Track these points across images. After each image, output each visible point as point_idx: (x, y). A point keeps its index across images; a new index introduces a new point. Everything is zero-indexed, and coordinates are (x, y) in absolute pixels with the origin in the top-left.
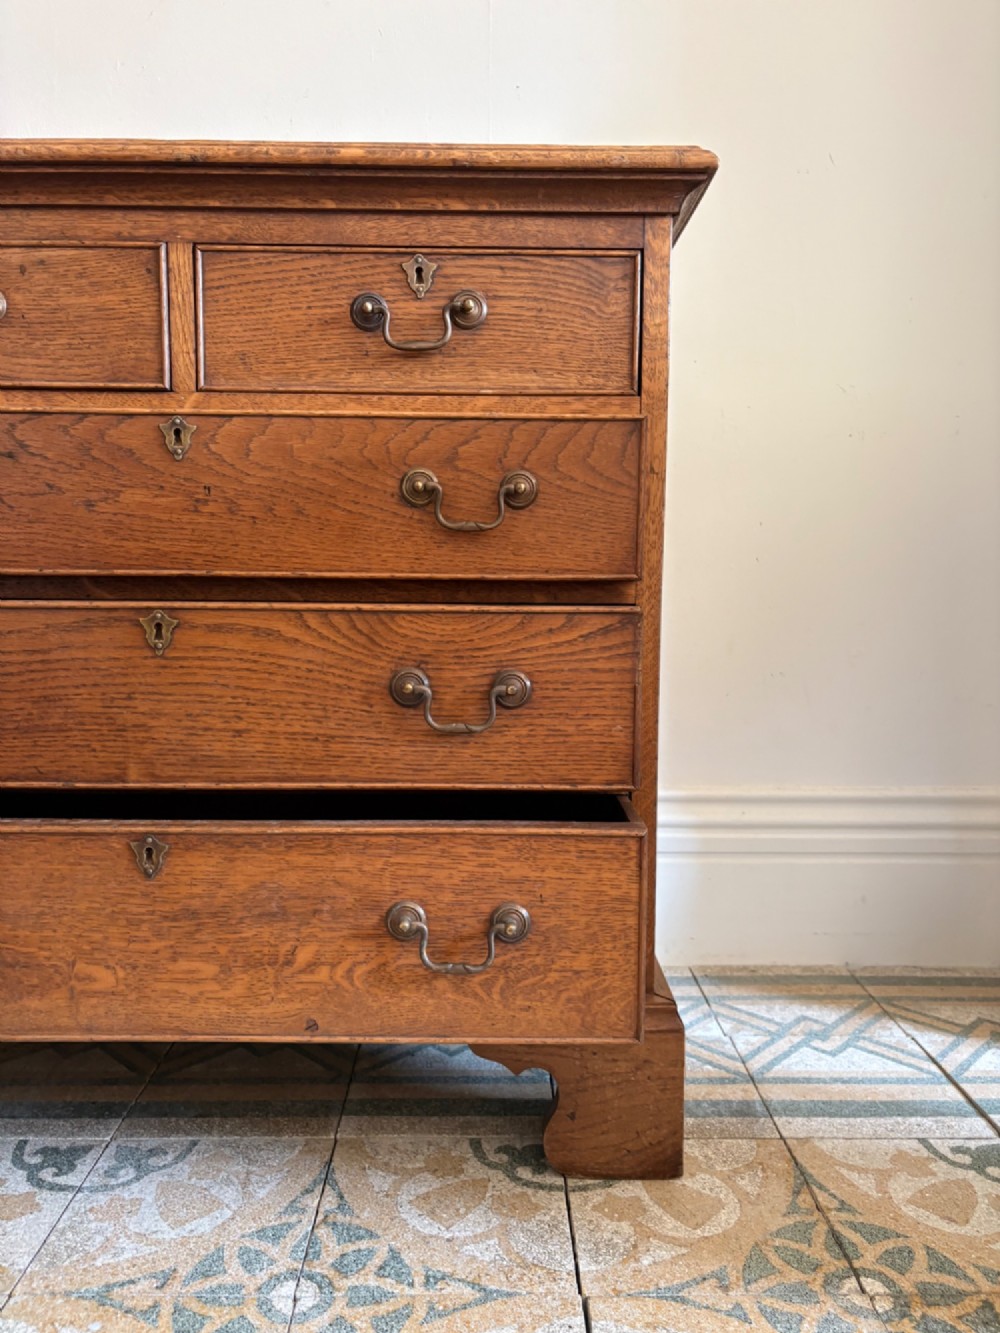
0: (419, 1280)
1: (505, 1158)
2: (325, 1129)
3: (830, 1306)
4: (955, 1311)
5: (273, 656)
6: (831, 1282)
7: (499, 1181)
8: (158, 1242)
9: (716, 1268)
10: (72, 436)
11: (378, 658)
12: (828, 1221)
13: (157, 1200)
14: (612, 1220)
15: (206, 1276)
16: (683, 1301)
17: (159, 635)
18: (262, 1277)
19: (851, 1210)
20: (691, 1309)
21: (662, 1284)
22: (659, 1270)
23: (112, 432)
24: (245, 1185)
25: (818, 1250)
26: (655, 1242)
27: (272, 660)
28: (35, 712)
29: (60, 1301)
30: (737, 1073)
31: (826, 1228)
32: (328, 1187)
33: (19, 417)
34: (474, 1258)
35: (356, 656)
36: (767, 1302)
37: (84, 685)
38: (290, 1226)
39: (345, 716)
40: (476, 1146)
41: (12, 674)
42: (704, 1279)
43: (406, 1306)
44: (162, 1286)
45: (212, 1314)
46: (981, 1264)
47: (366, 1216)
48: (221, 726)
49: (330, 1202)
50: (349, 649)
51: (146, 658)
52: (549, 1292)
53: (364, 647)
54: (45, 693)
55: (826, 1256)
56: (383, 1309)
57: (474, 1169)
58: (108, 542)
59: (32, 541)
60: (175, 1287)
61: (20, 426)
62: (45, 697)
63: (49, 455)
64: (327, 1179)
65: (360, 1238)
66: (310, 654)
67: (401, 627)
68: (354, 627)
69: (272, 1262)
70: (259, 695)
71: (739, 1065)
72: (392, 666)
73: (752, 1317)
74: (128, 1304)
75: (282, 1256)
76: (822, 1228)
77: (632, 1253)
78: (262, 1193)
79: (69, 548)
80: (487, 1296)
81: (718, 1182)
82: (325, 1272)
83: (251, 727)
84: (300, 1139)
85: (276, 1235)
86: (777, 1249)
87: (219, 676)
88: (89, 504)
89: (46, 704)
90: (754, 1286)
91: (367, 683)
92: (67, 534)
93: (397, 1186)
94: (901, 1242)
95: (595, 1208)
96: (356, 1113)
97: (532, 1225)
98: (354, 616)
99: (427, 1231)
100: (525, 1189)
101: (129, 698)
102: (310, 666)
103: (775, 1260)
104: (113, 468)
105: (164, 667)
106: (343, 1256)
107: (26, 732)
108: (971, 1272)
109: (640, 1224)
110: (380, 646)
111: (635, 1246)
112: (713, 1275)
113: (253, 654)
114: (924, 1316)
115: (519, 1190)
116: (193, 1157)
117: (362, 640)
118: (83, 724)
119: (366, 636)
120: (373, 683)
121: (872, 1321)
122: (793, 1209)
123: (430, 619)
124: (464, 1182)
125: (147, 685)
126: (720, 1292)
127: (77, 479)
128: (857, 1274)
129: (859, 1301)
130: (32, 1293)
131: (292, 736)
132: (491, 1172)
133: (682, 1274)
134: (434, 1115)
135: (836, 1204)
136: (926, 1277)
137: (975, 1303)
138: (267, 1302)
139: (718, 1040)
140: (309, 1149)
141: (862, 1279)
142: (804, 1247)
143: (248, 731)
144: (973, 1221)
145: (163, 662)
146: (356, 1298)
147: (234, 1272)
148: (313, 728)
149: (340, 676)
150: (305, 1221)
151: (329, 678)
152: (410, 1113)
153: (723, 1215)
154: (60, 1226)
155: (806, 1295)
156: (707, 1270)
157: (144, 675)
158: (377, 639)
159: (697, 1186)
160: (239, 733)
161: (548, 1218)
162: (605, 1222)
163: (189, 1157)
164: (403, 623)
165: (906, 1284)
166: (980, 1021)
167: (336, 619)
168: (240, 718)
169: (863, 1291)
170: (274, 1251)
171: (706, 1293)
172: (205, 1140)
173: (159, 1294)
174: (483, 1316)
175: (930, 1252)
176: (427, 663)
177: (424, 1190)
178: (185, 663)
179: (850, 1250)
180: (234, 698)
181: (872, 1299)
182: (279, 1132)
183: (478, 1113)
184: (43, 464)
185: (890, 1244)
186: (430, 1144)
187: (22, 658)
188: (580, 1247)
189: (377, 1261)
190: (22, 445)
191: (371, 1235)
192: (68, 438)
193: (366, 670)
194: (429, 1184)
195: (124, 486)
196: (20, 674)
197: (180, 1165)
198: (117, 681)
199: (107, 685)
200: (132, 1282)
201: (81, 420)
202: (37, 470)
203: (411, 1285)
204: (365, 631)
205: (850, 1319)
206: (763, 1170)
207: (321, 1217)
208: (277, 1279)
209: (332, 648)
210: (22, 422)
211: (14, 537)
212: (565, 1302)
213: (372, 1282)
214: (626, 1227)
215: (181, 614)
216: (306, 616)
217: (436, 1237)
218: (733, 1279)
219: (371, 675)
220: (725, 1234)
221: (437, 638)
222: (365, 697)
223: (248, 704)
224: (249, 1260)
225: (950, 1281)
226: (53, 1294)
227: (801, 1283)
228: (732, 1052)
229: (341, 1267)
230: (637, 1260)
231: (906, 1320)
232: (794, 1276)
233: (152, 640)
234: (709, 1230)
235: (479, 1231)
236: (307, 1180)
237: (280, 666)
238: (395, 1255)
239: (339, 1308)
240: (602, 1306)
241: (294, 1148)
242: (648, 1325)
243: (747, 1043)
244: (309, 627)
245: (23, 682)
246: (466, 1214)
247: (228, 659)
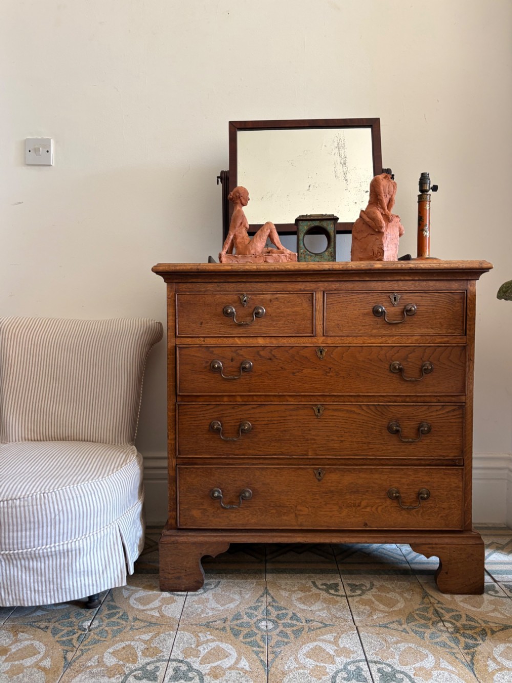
0: (304, 621)
1: (325, 587)
2: (261, 578)
3: (434, 630)
4: (473, 631)
6: (434, 623)
7: (324, 594)
8: (219, 610)
9: (398, 619)
12: (434, 607)
13: (214, 598)
14: (363, 605)
15: (237, 619)
16: (387, 627)
18: (255, 620)
19: (442, 604)
20: (389, 630)
21: (381, 623)
22: (379, 619)
24: (241, 594)
25: (430, 615)
26: (378, 612)
29: (195, 626)
30: (403, 560)
31: (433, 608)
32: (268, 596)
34: (320, 616)
36: (414, 628)
38: (259, 606)
40: (314, 583)
42: (394, 622)
43: (302, 628)
44: (225, 622)
45: (242, 629)
46: (483, 619)
47: (282, 604)
49: (270, 599)
52: (345, 625)
55: (433, 616)
56: (295, 628)
57: (314, 590)
60: (228, 623)
64: (267, 592)
65: (283, 610)
69: (256, 616)
71: (403, 558)
73: (409, 632)
74: (216, 627)
75: (259, 614)
76: (432, 609)
77: (370, 615)
78: (247, 597)
80: (326, 626)
81: (397, 595)
82: (274, 619)
84: (255, 581)
85: (256, 608)
86: (417, 614)
90: (410, 624)
93: (290, 595)
94: (457, 613)
95: (357, 602)
96: (271, 573)
97: (337, 606)
99: (303, 608)
100: (333, 596)
103: (416, 617)
106: (278, 614)
108: (480, 621)
109: (372, 607)
111: (371, 613)
112: (397, 621)
114: (463, 633)
115: (331, 597)
116: (220, 586)
121: (446, 633)
122: (422, 603)
124: (313, 594)
126: (399, 626)
128: (443, 621)
129: (443, 628)
130: (185, 624)
132: (321, 591)
133: (386, 621)
134: (298, 573)
135: (437, 602)
136: (465, 623)
137: (480, 629)
138: (259, 627)
139: (395, 549)
140: (258, 584)
141: (445, 623)
142: (426, 614)
144: (482, 607)
146: (285, 625)
147: (245, 619)
150: (263, 605)
152: (289, 573)
153: (399, 605)
154: (186, 606)
155: (426, 626)
156: (395, 619)
159: (390, 596)
161: (342, 605)
162: (360, 606)
163: (219, 586)
165: (458, 624)
166: (493, 543)
169: (444, 626)
170: (256, 613)
171: (395, 626)
172: (223, 581)
173: (224, 625)
174: (326, 631)
175: (467, 616)
177: (299, 596)
179: (441, 615)
181: (447, 628)
182: (246, 579)
183: (313, 573)
185: (454, 613)
186: (298, 583)
188: (353, 613)
189: (290, 616)
191: (286, 609)
194: (301, 594)
197: (217, 588)
200: (215, 621)
203: (302, 622)
205: (440, 633)
206: (412, 591)
207: (268, 604)
208: (260, 621)
212: (351, 627)
213: (289, 621)
214: (367, 607)
217: (307, 609)
218: (403, 622)
220: (400, 610)
224: (250, 616)
225: (473, 623)
226: (192, 625)
227: (425, 623)
228: (400, 553)
229: (278, 617)
230: (372, 617)
231: (458, 634)
232: (423, 622)
234: (395, 608)
235: (320, 608)
236: (261, 593)
238: (294, 614)
239: (281, 628)
240: (362, 629)
241: (253, 583)
242: (377, 634)
243: (406, 550)
246: (315, 603)
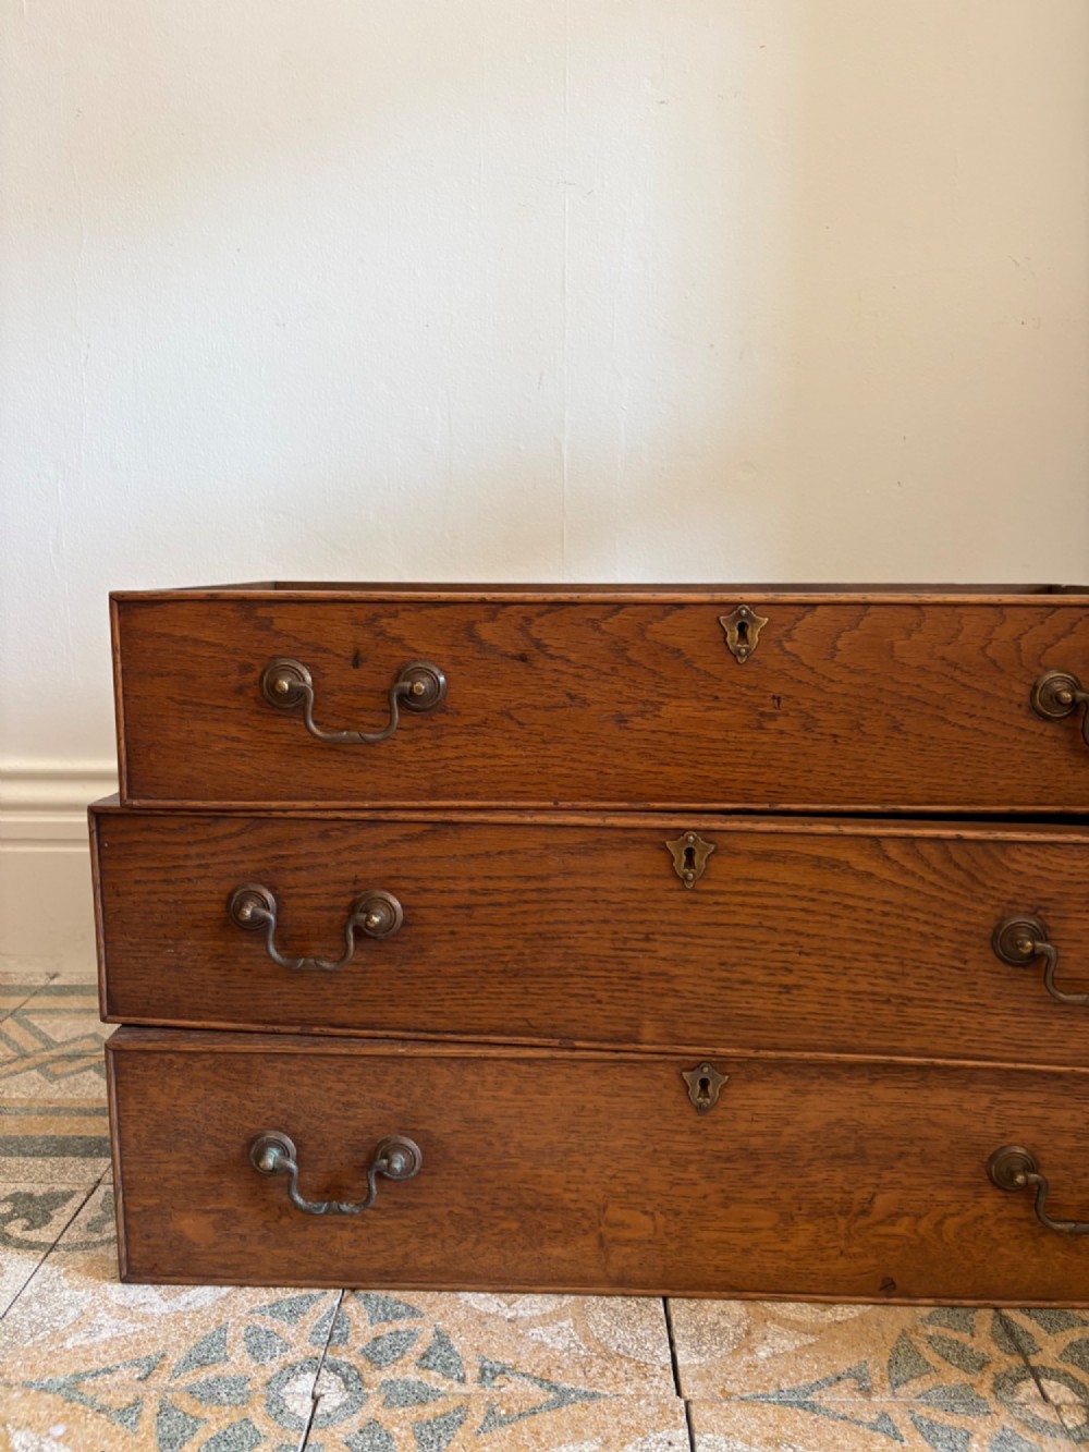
5: (836, 894)
10: (604, 633)
11: (981, 901)
17: (690, 863)
23: (655, 626)
27: (836, 899)
28: (527, 951)
33: (535, 609)
35: (950, 898)
37: (591, 922)
39: (929, 973)
41: (500, 905)
48: (762, 979)
50: (941, 888)
51: (671, 890)
53: (961, 886)
54: (541, 929)
58: (642, 768)
59: (545, 766)
61: (538, 621)
62: (540, 934)
63: (573, 657)
66: (888, 894)
67: (1014, 861)
68: (950, 859)
70: (816, 943)
72: (998, 911)
79: (592, 774)
83: (802, 982)
87: (766, 917)
88: (621, 720)
89: (541, 943)
91: (962, 932)
92: (589, 758)
98: (951, 847)
101: (647, 939)
102: (887, 908)
104: (655, 673)
105: (695, 902)
107: (515, 976)
110: (985, 886)
113: (811, 890)
117: (959, 876)
118: (586, 969)
119: (967, 872)
120: (970, 933)
123: (1056, 851)
125: (670, 924)
127: (607, 687)
131: (856, 996)
143: (798, 987)
145: (692, 896)
148: (884, 986)
149: (926, 923)
151: (911, 924)
157: (667, 911)
158: (980, 876)
160: (787, 989)
164: (1018, 856)
167: (926, 849)
168: (790, 971)
176: (1046, 909)
178: (721, 899)
180: (782, 944)
184: (563, 668)
187: (512, 885)
190: (538, 644)
192: (597, 635)
193: (961, 916)
195: (668, 696)
196: (510, 904)
198: (632, 918)
199: (620, 921)
201: (616, 611)
202: (556, 676)
204: (964, 865)
209: (919, 886)
210: (539, 615)
211: (524, 761)
215: (717, 838)
216: (885, 843)
219: (968, 923)
221: (1064, 877)
222: (955, 950)
223: (800, 953)
233: (680, 868)
237: (846, 907)
244: (888, 858)
245: (513, 914)
247: (778, 896)
